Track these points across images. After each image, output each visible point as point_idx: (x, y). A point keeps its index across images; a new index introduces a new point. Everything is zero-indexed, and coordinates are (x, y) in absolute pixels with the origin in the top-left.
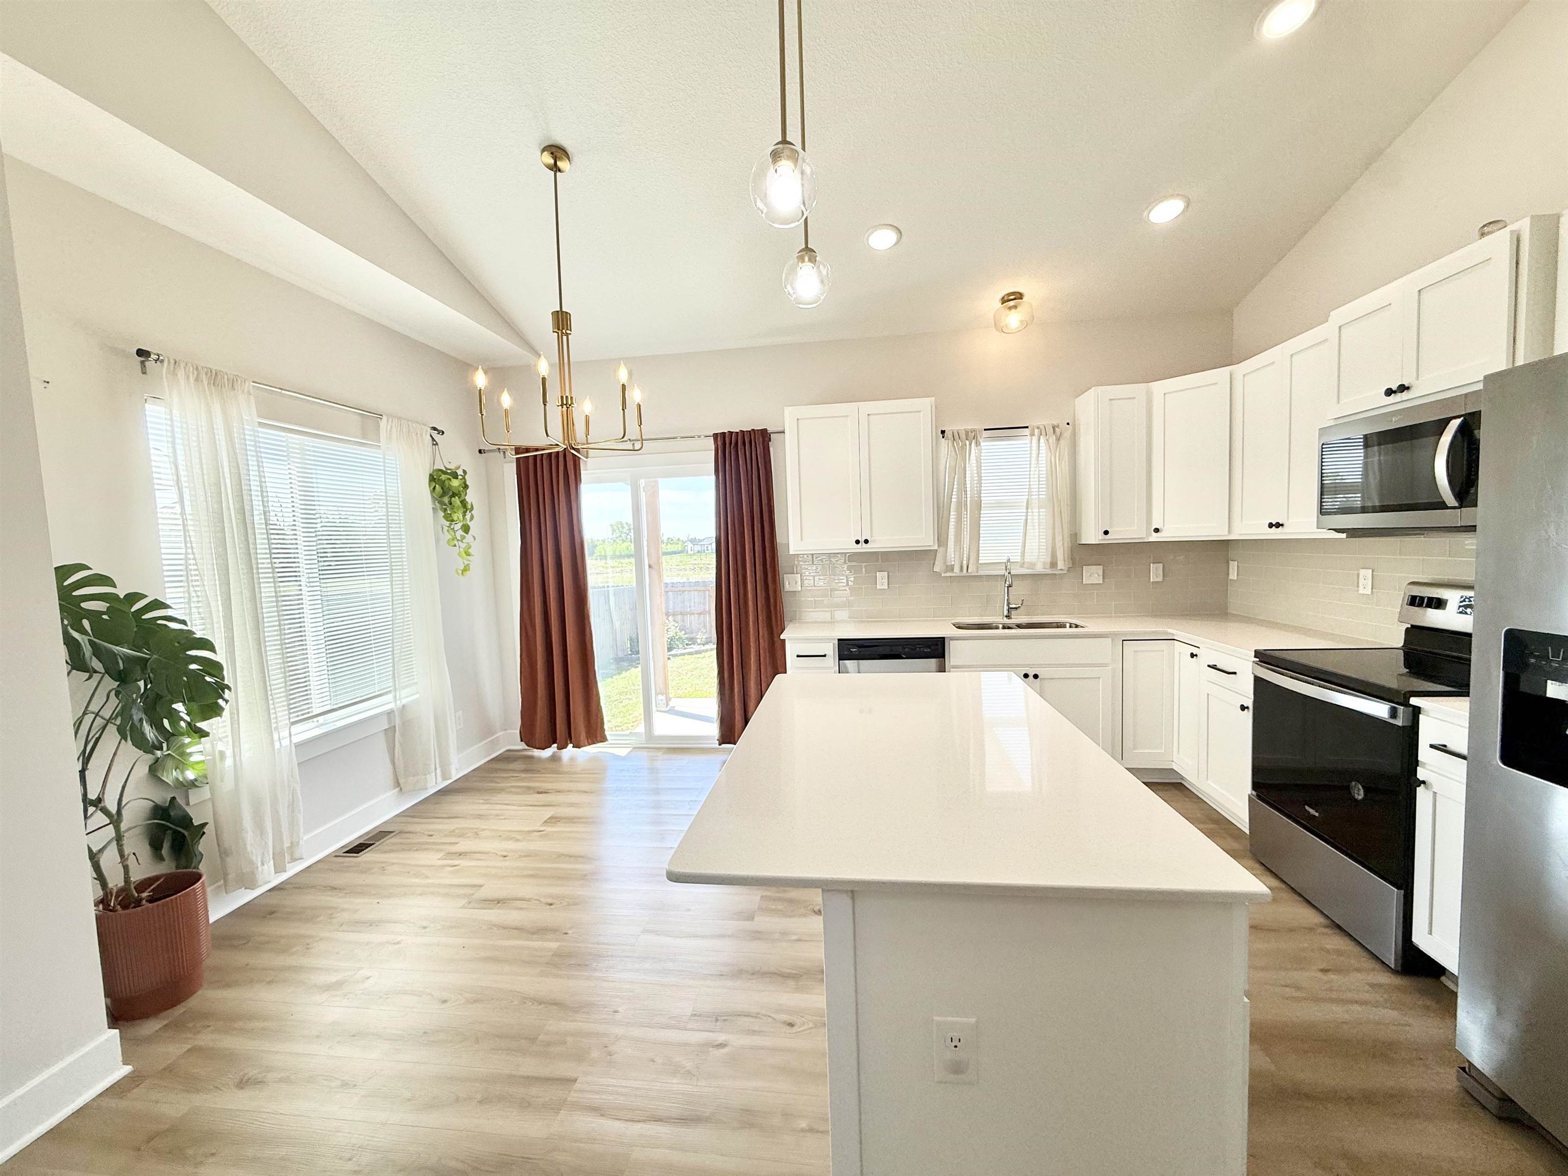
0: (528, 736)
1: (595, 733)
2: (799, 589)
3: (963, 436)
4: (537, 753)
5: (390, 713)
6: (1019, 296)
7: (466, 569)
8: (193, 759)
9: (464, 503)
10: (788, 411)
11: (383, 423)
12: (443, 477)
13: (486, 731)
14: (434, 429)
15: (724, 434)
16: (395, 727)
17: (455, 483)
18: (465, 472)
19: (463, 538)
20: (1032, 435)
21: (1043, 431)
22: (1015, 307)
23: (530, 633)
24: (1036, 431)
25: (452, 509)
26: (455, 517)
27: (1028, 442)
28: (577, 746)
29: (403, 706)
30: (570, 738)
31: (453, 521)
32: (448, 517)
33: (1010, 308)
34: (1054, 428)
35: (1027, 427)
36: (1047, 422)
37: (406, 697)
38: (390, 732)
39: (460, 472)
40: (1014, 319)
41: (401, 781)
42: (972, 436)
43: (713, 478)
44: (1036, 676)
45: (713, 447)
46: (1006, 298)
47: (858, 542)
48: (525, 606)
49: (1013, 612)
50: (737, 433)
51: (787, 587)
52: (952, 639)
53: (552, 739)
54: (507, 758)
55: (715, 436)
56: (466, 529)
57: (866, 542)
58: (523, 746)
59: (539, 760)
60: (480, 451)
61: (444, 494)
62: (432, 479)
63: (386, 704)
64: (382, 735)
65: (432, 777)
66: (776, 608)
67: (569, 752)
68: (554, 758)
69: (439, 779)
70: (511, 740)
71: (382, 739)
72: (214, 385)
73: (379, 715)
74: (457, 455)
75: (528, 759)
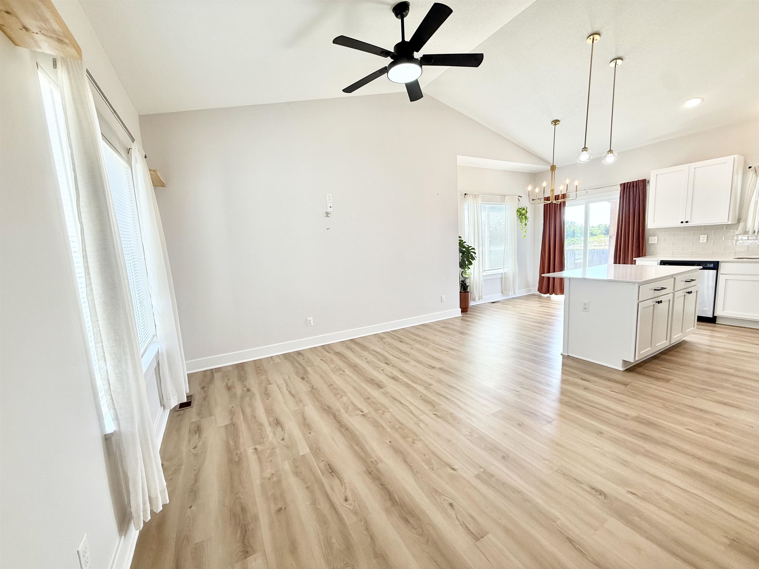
0: (540, 290)
1: (562, 291)
2: (656, 242)
4: (543, 295)
5: (502, 274)
7: (525, 236)
8: (467, 273)
9: (526, 217)
10: (653, 172)
11: (506, 198)
12: (520, 210)
13: (527, 286)
14: (519, 196)
15: (625, 184)
16: (503, 277)
17: (524, 212)
18: (527, 208)
19: (525, 227)
23: (544, 256)
25: (522, 219)
26: (523, 221)
28: (556, 294)
29: (505, 273)
30: (554, 292)
31: (522, 222)
32: (521, 222)
37: (506, 270)
38: (502, 278)
39: (525, 208)
41: (503, 292)
45: (620, 189)
47: (682, 222)
48: (543, 248)
50: (630, 183)
51: (650, 242)
52: (723, 262)
53: (547, 292)
54: (534, 295)
55: (621, 185)
56: (526, 225)
57: (687, 222)
58: (538, 293)
59: (544, 298)
60: (533, 200)
61: (520, 215)
62: (517, 211)
63: (501, 271)
64: (500, 279)
65: (510, 293)
66: (642, 249)
67: (553, 296)
68: (548, 297)
69: (513, 294)
70: (535, 289)
71: (499, 280)
72: (475, 197)
73: (499, 273)
74: (525, 203)
75: (540, 297)
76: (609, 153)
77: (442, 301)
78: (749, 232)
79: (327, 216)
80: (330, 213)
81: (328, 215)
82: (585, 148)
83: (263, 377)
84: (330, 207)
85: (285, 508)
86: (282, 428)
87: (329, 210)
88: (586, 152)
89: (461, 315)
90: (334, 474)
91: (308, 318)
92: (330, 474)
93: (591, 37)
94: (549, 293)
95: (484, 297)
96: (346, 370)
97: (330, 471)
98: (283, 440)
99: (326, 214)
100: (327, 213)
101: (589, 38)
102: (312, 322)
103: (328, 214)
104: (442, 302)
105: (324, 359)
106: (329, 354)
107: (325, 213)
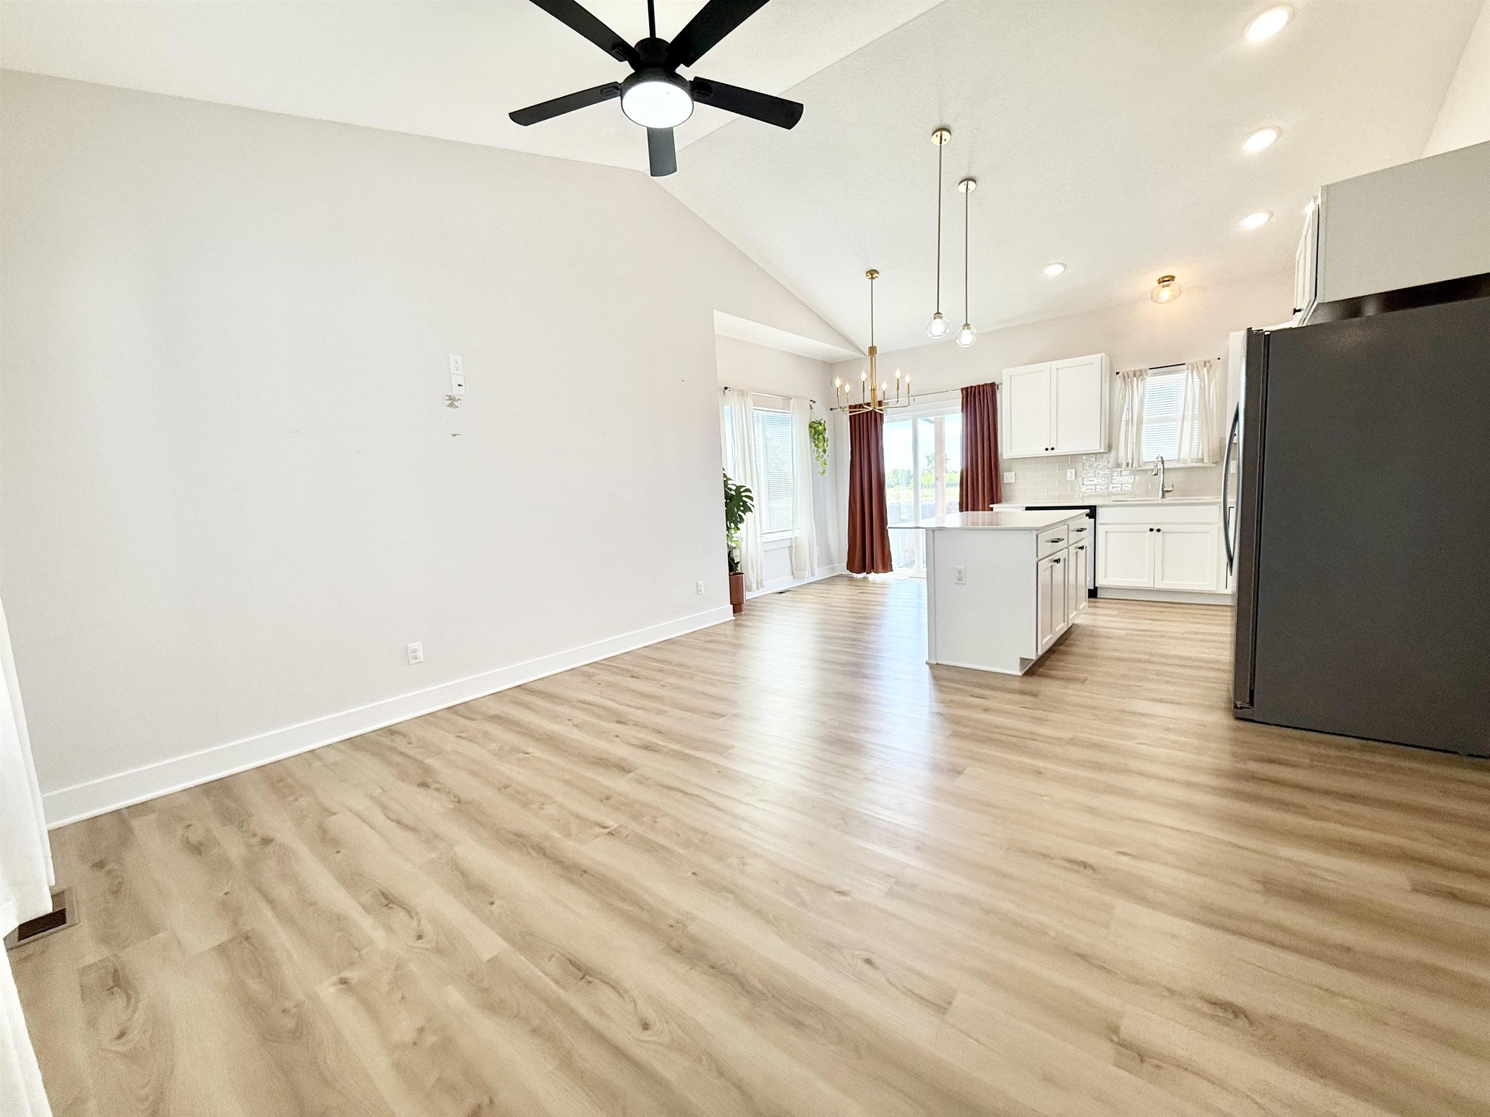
0: (850, 566)
1: (887, 566)
2: (1013, 481)
3: (1131, 375)
4: (855, 575)
5: (791, 539)
6: (1172, 278)
7: (824, 471)
8: (734, 539)
9: (824, 438)
10: (1004, 371)
11: (792, 401)
12: (816, 425)
13: (829, 561)
14: (811, 401)
15: (967, 388)
16: (792, 546)
17: (821, 428)
18: (825, 422)
19: (823, 456)
20: (1188, 369)
21: (1194, 367)
22: (1168, 285)
23: (854, 508)
24: (1190, 367)
25: (818, 441)
26: (820, 445)
27: (1185, 374)
28: (877, 572)
29: (796, 537)
30: (873, 569)
31: (818, 447)
32: (816, 446)
33: (1164, 287)
34: (1205, 363)
35: (1184, 364)
36: (1200, 359)
37: (797, 533)
38: (790, 548)
39: (822, 422)
40: (1165, 293)
41: (794, 572)
42: (1139, 374)
43: (961, 414)
44: (1159, 530)
45: (961, 396)
46: (1161, 280)
47: (1047, 449)
48: (852, 492)
49: (1167, 494)
50: (975, 387)
51: (1006, 481)
52: (1101, 506)
53: (863, 569)
54: (839, 576)
55: (962, 389)
56: (824, 451)
57: (1053, 449)
58: (848, 572)
59: (857, 580)
60: (831, 409)
61: (815, 433)
62: (810, 426)
63: (789, 534)
64: (787, 549)
65: (807, 573)
66: (997, 493)
67: (872, 576)
68: (864, 578)
69: (810, 575)
70: (842, 567)
71: (787, 551)
72: (742, 395)
73: (787, 539)
74: (821, 413)
75: (851, 579)
76: (966, 328)
77: (698, 591)
78: (1122, 464)
79: (451, 405)
80: (459, 399)
81: (455, 403)
82: (938, 313)
83: (303, 802)
84: (459, 385)
85: (491, 1102)
86: (410, 912)
87: (456, 392)
88: (939, 320)
89: (734, 618)
90: (591, 979)
91: (409, 645)
92: (581, 983)
93: (939, 133)
94: (864, 572)
95: (765, 583)
96: (530, 750)
97: (581, 975)
98: (420, 937)
99: (450, 402)
100: (451, 398)
101: (936, 134)
102: (420, 654)
103: (454, 400)
104: (700, 593)
105: (463, 735)
106: (475, 722)
107: (448, 398)
